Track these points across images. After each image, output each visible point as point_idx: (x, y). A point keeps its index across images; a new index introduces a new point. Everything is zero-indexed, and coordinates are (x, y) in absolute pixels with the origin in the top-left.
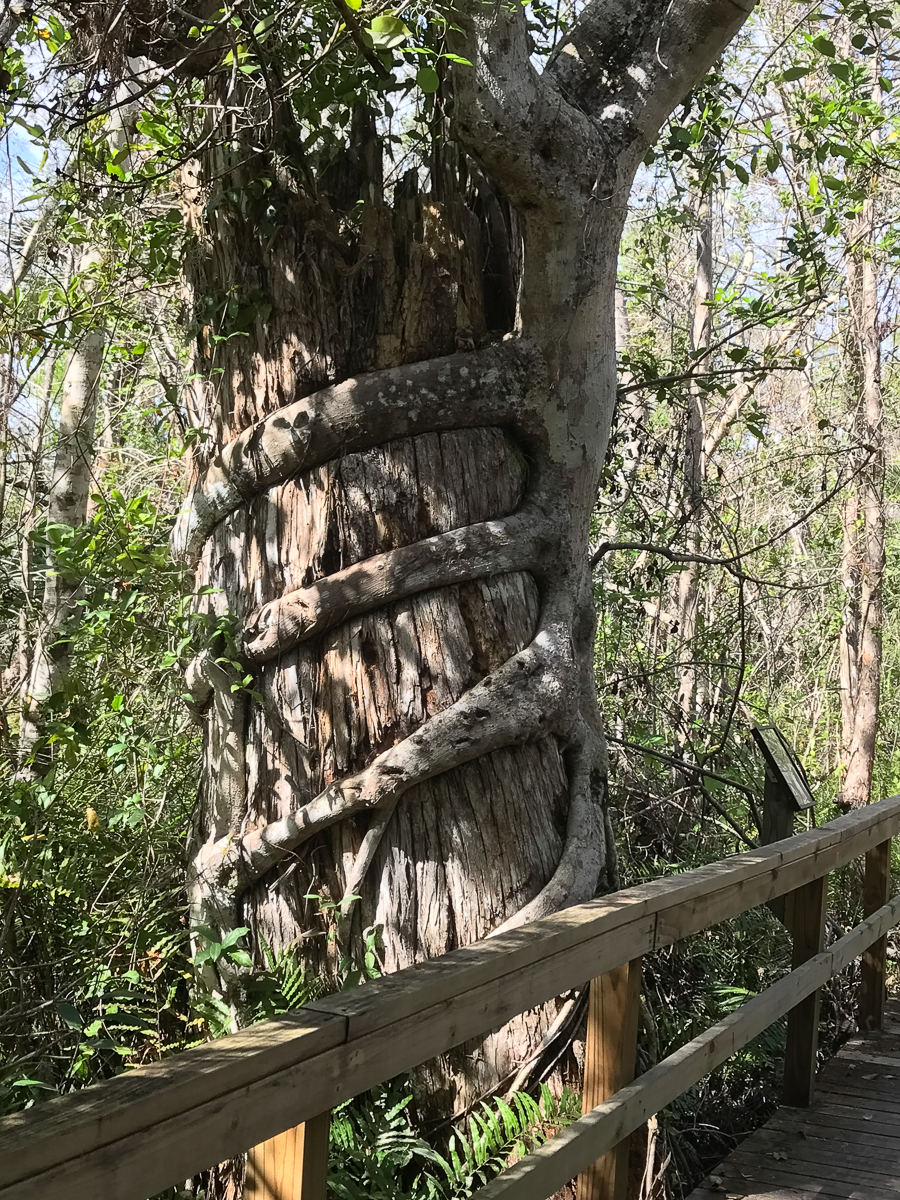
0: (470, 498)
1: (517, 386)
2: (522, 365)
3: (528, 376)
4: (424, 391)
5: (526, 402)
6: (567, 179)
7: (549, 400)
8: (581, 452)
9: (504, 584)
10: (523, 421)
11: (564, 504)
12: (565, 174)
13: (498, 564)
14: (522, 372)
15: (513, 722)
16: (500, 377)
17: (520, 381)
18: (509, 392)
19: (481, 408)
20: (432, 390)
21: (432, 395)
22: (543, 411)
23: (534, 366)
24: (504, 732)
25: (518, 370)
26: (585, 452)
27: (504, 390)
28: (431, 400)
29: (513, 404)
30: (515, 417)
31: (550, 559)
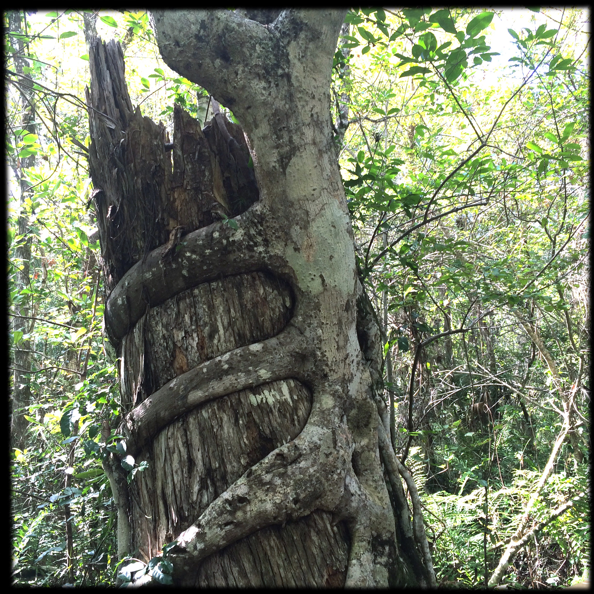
0: (235, 328)
1: (259, 239)
2: (258, 222)
3: (264, 230)
4: (188, 254)
5: (270, 249)
6: (243, 71)
7: (286, 245)
8: (320, 280)
9: (270, 391)
10: (271, 264)
11: (315, 323)
12: (240, 68)
13: (259, 376)
14: (260, 228)
15: (269, 506)
16: (245, 234)
17: (261, 235)
18: (256, 244)
19: (235, 260)
20: (193, 252)
21: (194, 256)
22: (284, 254)
23: (267, 221)
24: (261, 514)
25: (257, 227)
26: (323, 281)
27: (251, 243)
28: (195, 259)
29: (260, 253)
30: (264, 262)
31: (310, 366)
